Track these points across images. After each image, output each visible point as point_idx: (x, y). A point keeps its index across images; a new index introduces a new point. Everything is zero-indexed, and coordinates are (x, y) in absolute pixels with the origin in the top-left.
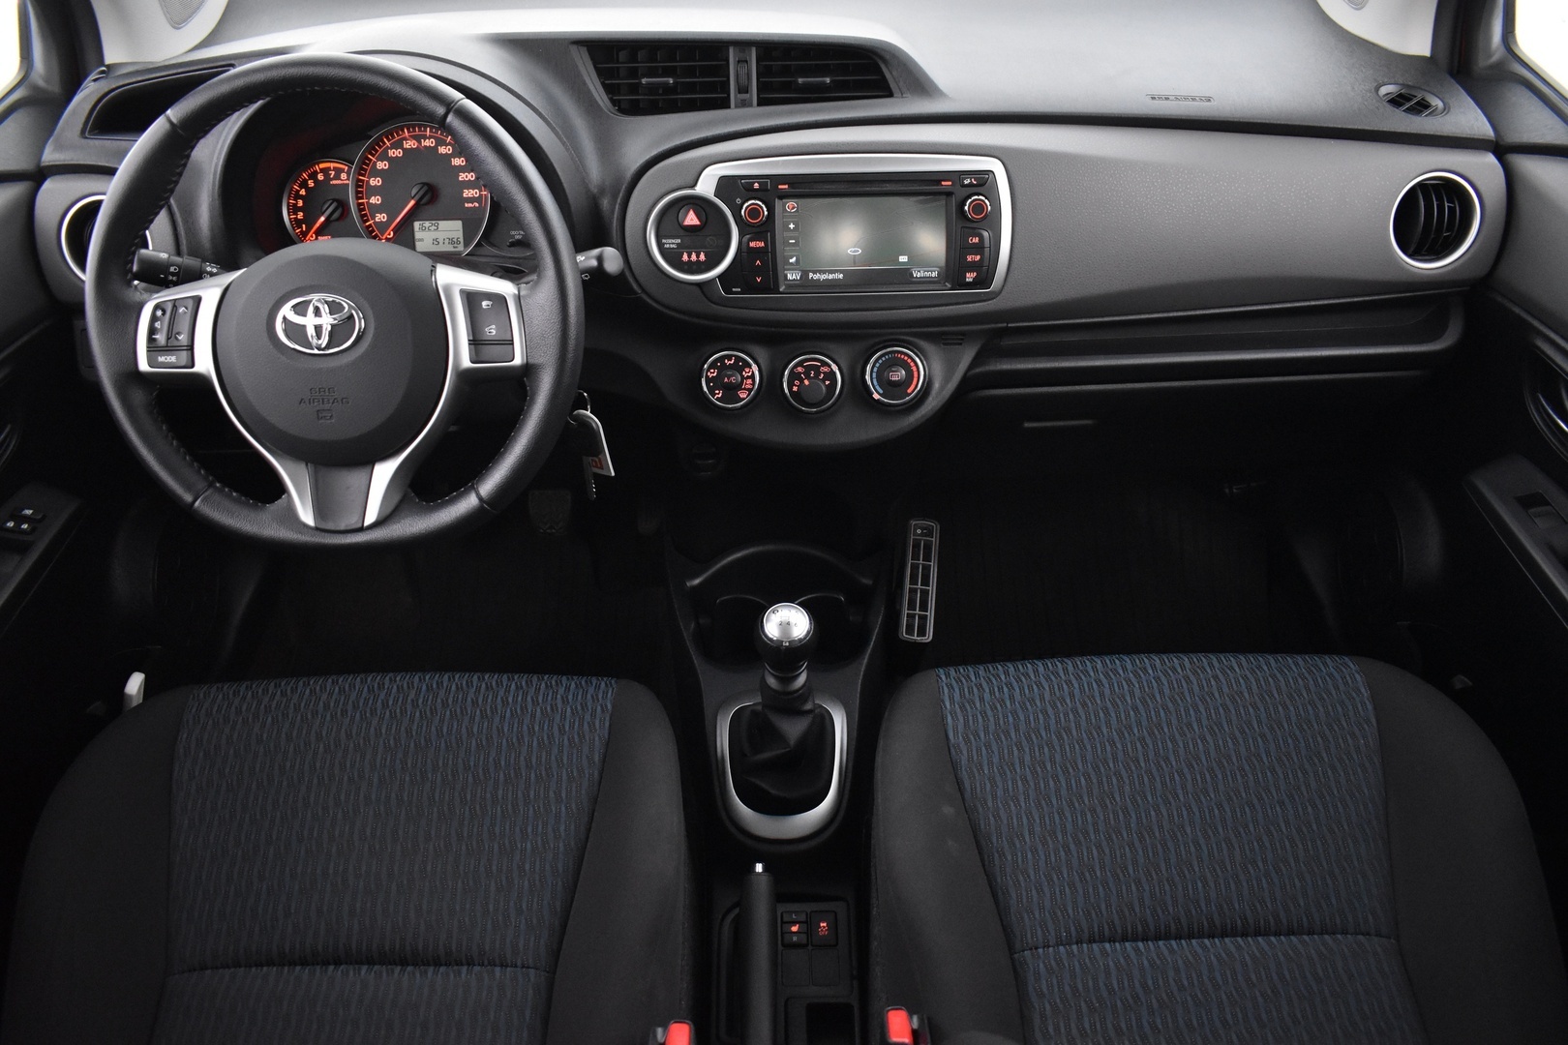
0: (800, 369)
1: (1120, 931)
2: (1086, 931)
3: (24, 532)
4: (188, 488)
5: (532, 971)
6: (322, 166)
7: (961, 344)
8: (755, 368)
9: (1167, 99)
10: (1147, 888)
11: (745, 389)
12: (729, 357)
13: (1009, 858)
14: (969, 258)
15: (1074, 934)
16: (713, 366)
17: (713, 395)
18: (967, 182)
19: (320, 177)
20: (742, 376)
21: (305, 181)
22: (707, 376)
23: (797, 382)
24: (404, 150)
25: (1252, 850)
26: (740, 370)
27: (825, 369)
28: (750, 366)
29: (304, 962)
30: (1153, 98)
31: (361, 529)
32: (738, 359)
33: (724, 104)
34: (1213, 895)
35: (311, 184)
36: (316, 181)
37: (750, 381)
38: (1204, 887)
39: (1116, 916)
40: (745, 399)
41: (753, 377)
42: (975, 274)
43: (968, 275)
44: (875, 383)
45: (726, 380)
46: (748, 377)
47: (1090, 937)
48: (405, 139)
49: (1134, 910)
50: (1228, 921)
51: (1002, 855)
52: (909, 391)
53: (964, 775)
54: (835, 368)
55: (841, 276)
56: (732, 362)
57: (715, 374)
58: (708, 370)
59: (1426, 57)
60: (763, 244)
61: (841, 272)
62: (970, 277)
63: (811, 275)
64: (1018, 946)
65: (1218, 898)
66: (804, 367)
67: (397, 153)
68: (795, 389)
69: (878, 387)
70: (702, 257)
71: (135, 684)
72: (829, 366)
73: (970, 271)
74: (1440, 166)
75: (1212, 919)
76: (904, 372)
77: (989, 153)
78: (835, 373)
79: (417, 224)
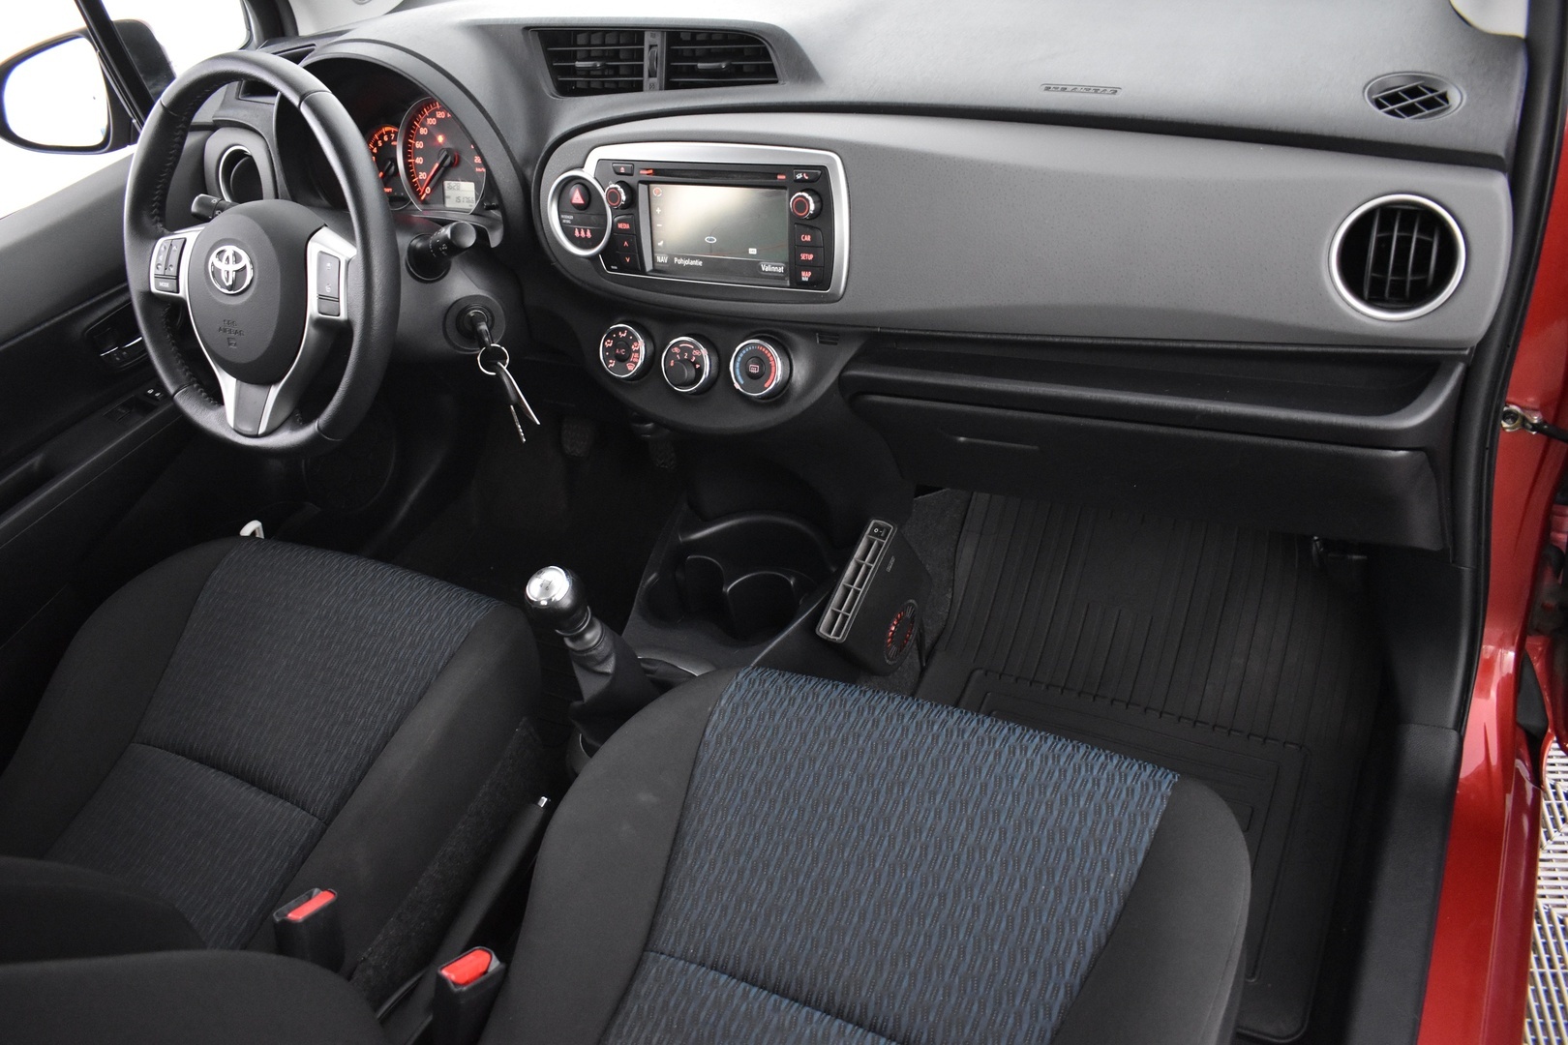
0: (676, 350)
1: (742, 970)
2: (712, 956)
3: (156, 398)
4: (175, 380)
5: (316, 819)
6: (387, 129)
7: (836, 344)
9: (1064, 89)
10: (789, 939)
11: (632, 361)
12: (622, 330)
13: (689, 862)
14: (803, 256)
15: (700, 954)
16: (609, 336)
17: (608, 364)
18: (799, 176)
19: (386, 138)
20: (631, 350)
21: (376, 141)
22: (604, 346)
24: (438, 119)
25: (915, 944)
26: (630, 344)
27: (695, 352)
28: (638, 341)
29: (201, 761)
30: (1048, 89)
31: (257, 436)
32: (629, 332)
33: (638, 87)
34: (847, 973)
35: (380, 144)
36: (383, 142)
37: (636, 355)
38: (843, 960)
39: (745, 954)
40: (631, 371)
41: (639, 351)
42: (810, 273)
43: (803, 273)
44: (737, 373)
45: (618, 351)
47: (713, 964)
48: (437, 110)
49: (765, 955)
50: (848, 1004)
51: (685, 858)
52: (766, 385)
53: (698, 772)
54: (704, 352)
55: (700, 263)
56: (624, 335)
57: (610, 345)
58: (605, 340)
59: (1518, 38)
60: (628, 227)
61: (700, 259)
62: (806, 276)
63: (676, 260)
64: (650, 946)
65: (850, 977)
66: (680, 348)
67: (431, 121)
69: (740, 378)
70: (589, 235)
71: (252, 527)
72: (700, 350)
73: (806, 270)
74: (1406, 187)
75: (833, 997)
77: (828, 147)
78: (703, 358)
79: (446, 183)
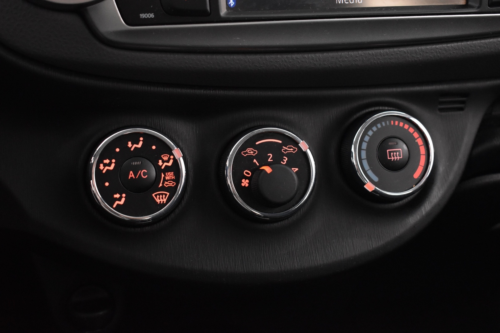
0: (250, 151)
8: (177, 153)
11: (163, 189)
12: (134, 138)
16: (107, 153)
17: (111, 201)
20: (158, 168)
22: (98, 171)
23: (247, 172)
26: (154, 158)
27: (290, 149)
28: (169, 151)
32: (149, 139)
37: (170, 175)
40: (163, 205)
41: (176, 167)
44: (367, 167)
45: (131, 175)
46: (168, 169)
52: (416, 175)
54: (304, 145)
56: (140, 146)
57: (112, 167)
58: (100, 161)
66: (255, 147)
68: (245, 183)
69: (370, 173)
72: (296, 144)
76: (405, 147)
78: (305, 154)
